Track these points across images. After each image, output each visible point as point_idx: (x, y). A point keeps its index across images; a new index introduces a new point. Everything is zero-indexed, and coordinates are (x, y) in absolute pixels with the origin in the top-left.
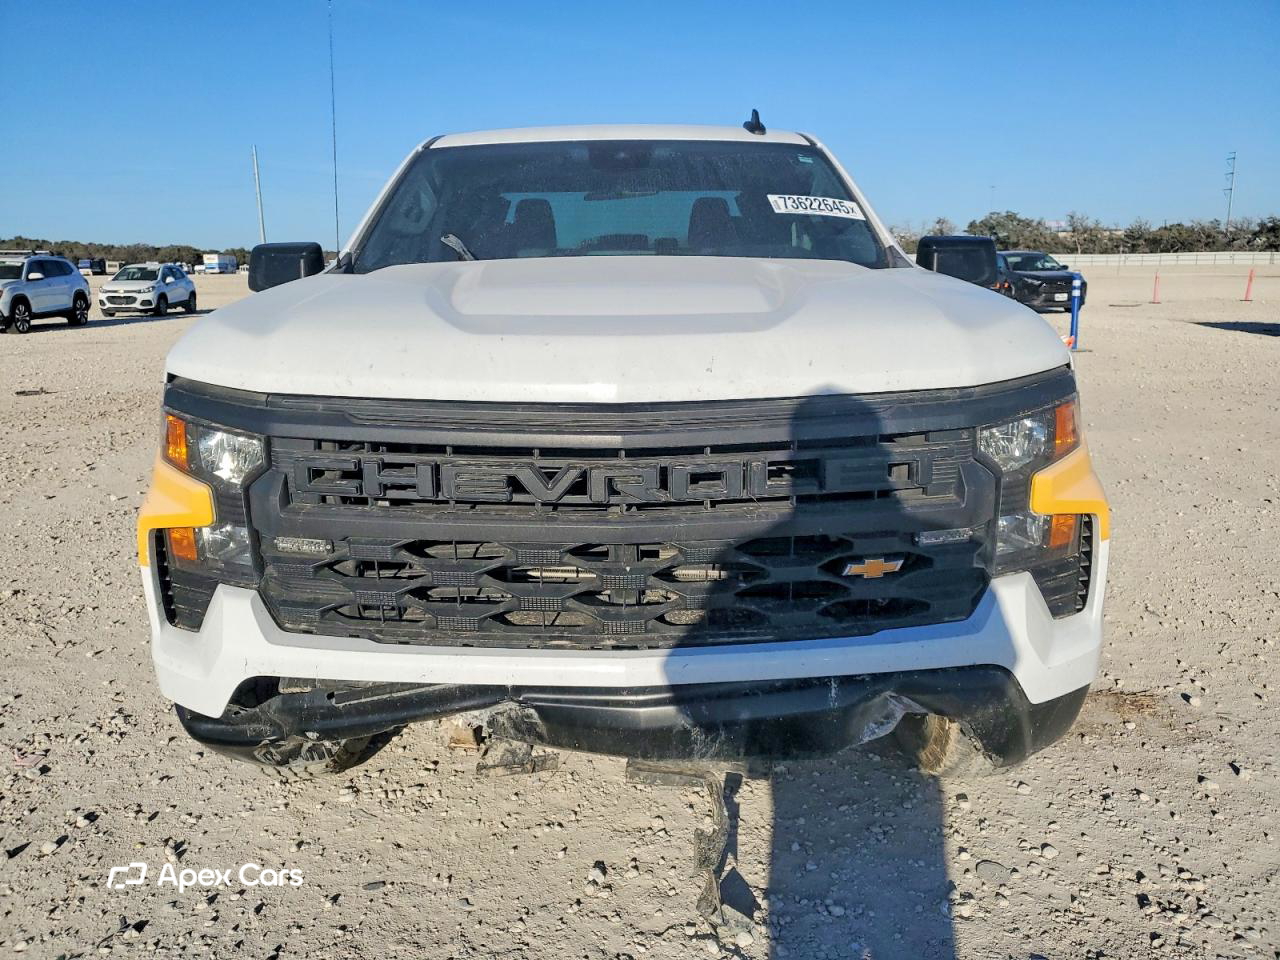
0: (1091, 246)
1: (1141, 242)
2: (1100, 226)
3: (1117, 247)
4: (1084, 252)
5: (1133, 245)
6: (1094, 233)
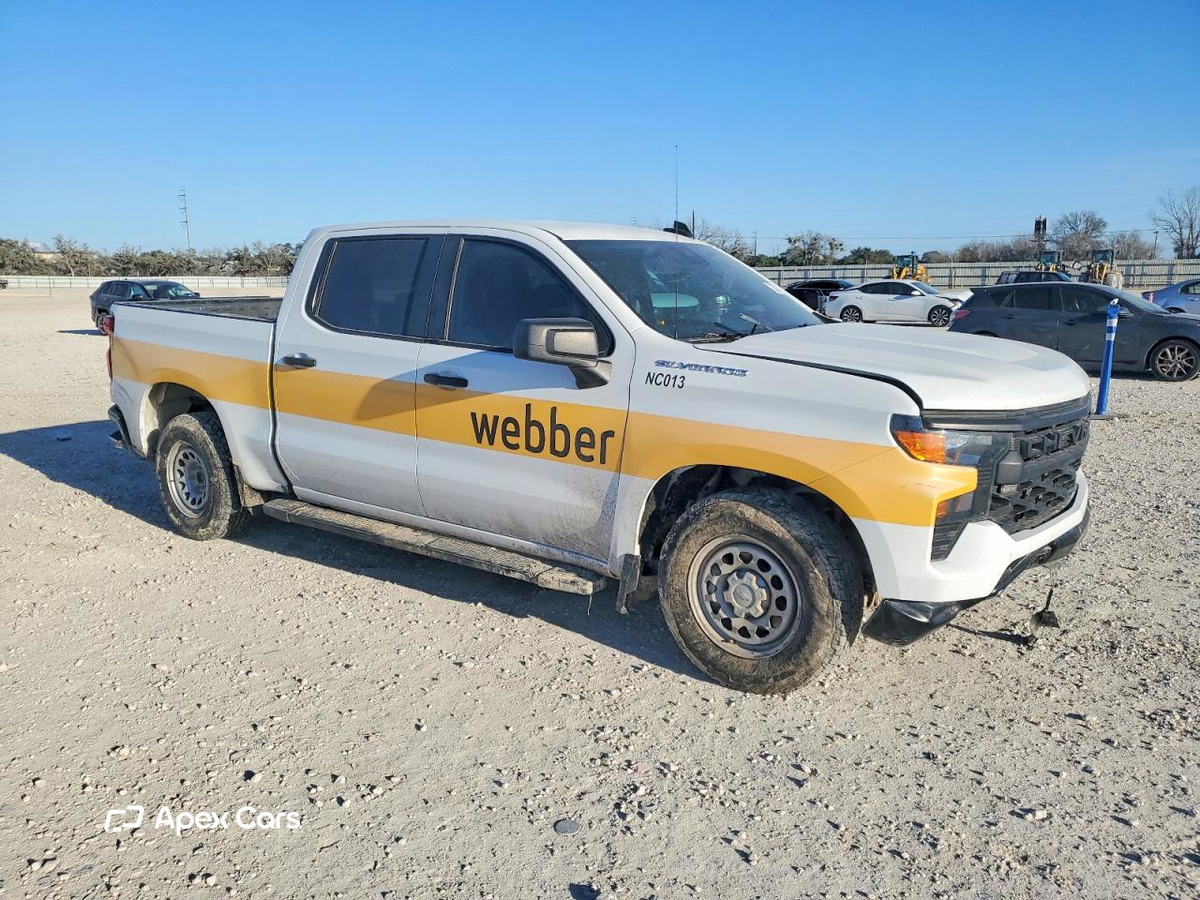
0: (84, 268)
1: (131, 266)
2: (89, 250)
3: (109, 270)
4: (79, 274)
5: (124, 269)
6: (84, 256)
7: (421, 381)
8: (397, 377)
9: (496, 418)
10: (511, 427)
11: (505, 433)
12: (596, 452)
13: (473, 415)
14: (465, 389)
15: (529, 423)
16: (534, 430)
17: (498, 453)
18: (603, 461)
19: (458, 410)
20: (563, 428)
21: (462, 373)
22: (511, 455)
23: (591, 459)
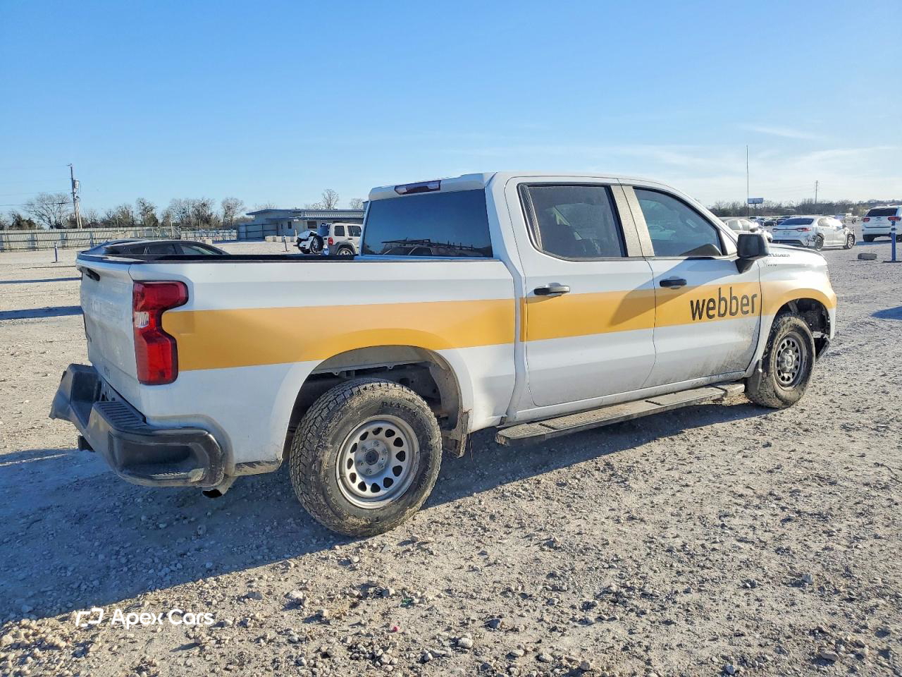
7: (658, 286)
8: (639, 287)
9: (704, 301)
10: (711, 305)
11: (709, 309)
12: (749, 308)
13: (692, 302)
14: (686, 286)
15: (720, 299)
16: (723, 303)
17: (705, 323)
18: (753, 312)
19: (682, 301)
20: (735, 298)
21: (681, 276)
22: (711, 322)
23: (747, 312)
